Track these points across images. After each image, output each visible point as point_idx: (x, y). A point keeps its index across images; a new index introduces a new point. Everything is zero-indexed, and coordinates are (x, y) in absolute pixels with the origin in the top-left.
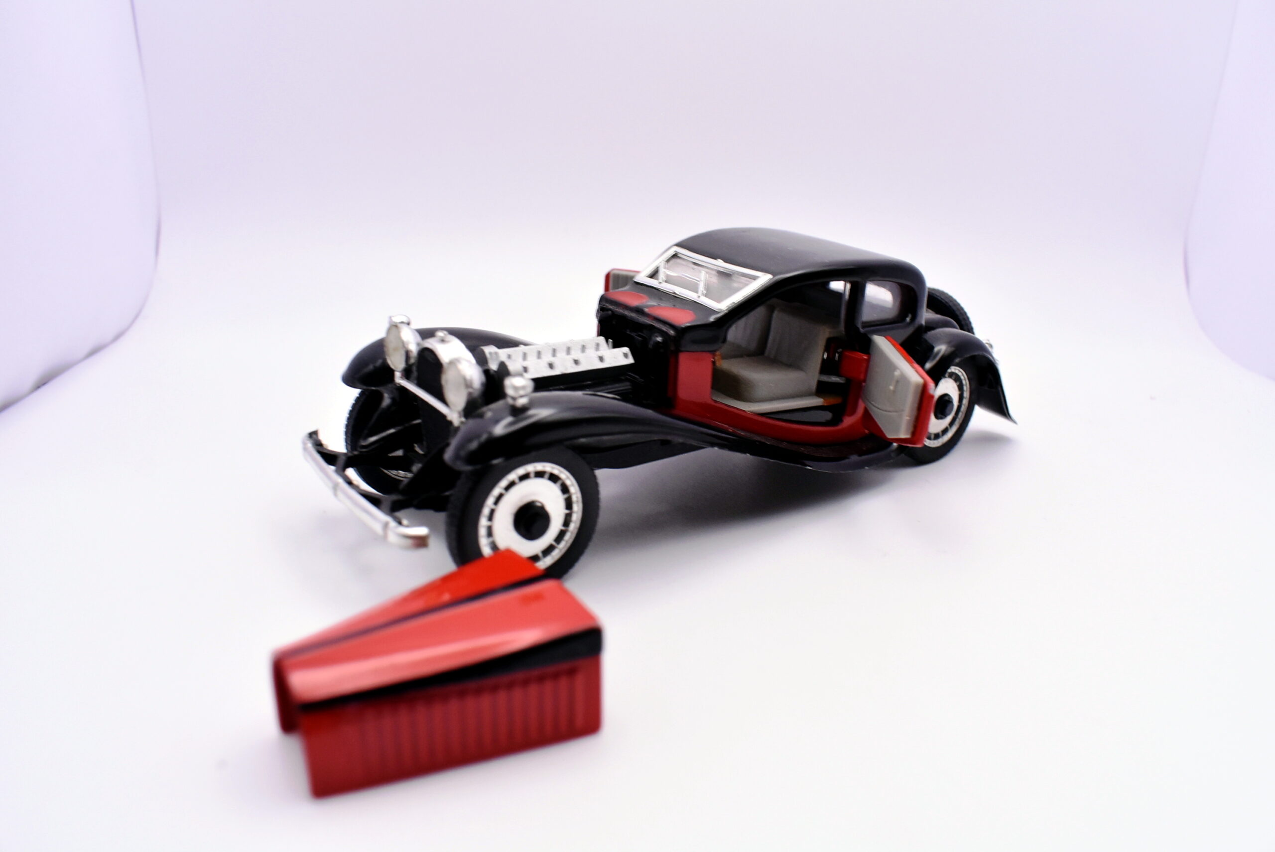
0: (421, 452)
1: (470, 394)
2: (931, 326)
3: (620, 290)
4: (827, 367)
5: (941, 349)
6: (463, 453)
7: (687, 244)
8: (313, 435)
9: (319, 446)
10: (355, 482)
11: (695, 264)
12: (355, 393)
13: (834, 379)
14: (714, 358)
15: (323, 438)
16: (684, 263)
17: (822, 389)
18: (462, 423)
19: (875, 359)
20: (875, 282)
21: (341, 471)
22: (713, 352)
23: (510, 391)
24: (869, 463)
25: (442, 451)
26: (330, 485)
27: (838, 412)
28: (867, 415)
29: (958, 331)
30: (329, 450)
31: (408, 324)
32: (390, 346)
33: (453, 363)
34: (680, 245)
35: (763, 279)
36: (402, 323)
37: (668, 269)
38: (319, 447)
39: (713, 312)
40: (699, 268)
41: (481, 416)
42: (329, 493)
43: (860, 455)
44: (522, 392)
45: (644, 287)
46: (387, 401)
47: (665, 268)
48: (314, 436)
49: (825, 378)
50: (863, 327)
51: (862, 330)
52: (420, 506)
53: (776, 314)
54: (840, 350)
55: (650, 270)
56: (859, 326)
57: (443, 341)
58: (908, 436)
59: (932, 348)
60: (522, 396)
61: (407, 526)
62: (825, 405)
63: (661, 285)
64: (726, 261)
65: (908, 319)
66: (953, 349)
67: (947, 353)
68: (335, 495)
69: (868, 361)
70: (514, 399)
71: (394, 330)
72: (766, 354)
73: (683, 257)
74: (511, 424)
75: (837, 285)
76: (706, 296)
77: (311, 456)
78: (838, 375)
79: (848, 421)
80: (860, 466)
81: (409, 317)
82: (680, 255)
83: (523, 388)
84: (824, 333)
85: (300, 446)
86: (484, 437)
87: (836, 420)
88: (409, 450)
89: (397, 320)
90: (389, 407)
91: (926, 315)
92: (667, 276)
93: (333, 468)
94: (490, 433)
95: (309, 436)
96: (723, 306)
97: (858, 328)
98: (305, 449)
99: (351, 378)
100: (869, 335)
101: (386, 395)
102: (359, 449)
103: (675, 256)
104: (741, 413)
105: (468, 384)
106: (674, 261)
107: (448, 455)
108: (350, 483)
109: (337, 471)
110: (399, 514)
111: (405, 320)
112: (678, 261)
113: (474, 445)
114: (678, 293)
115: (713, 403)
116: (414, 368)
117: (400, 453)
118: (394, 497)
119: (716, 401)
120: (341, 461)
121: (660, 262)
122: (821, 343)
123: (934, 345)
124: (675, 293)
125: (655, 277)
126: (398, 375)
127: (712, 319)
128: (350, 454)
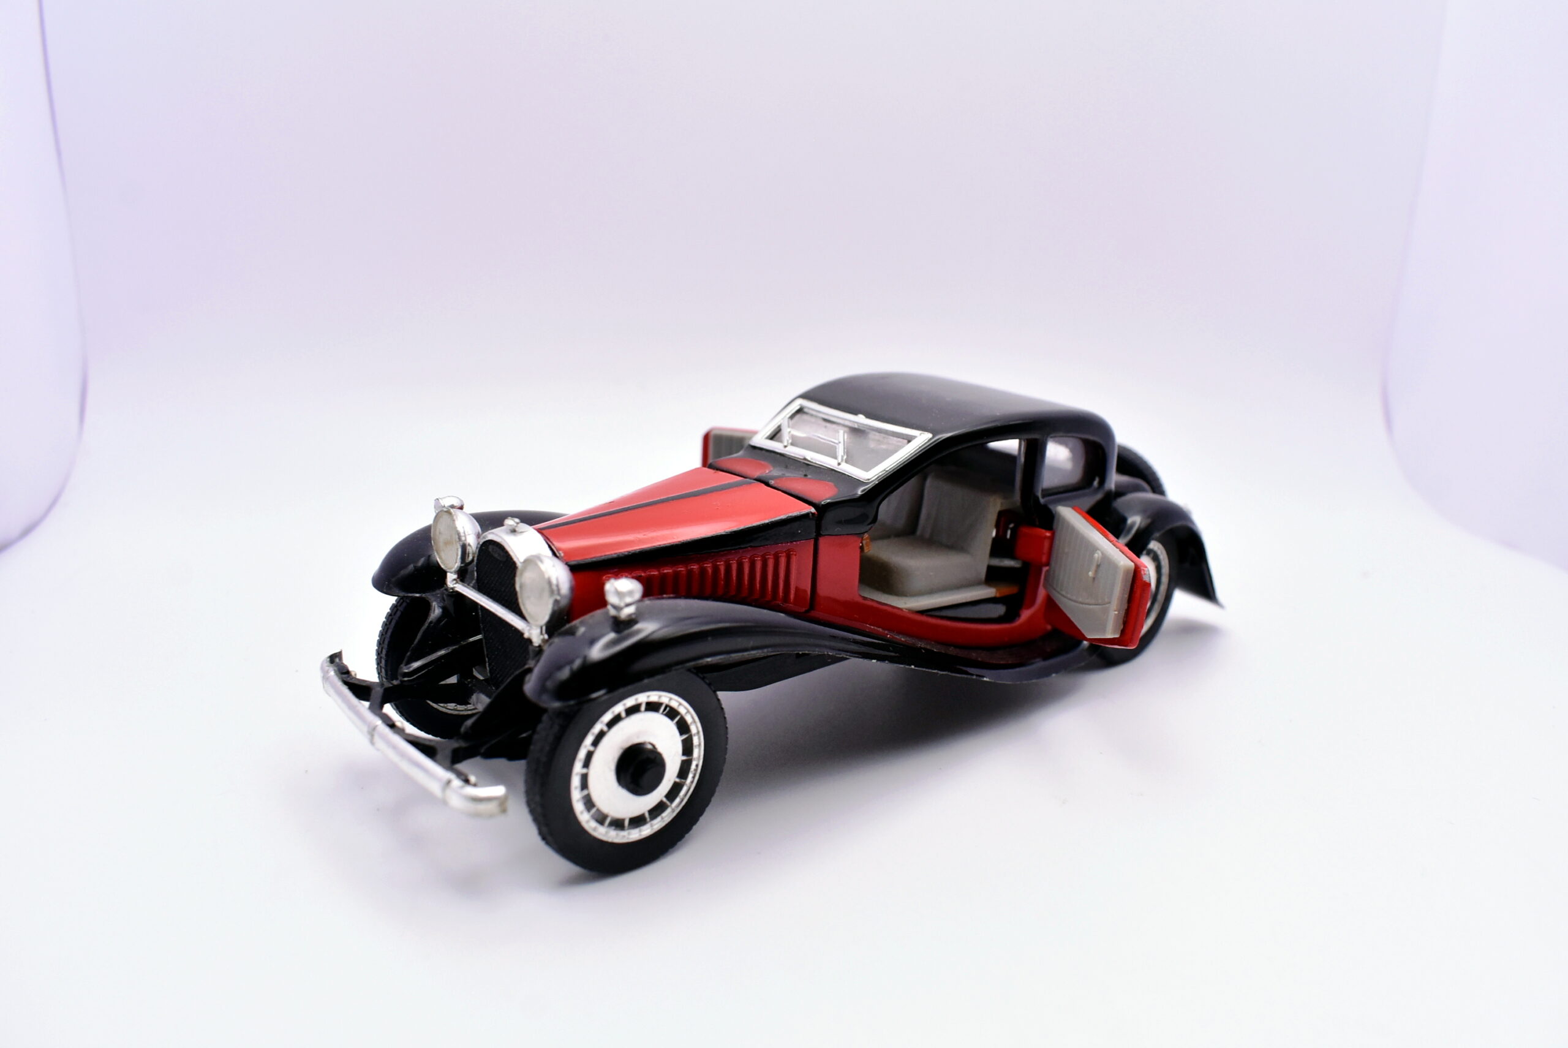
0: (481, 678)
1: (556, 602)
2: (1120, 493)
3: (735, 455)
4: (999, 548)
5: (1136, 520)
6: (549, 684)
7: (813, 395)
8: (335, 658)
9: (344, 674)
10: (398, 724)
11: (825, 420)
12: (392, 600)
13: (1008, 563)
14: (862, 543)
15: (348, 661)
16: (813, 420)
17: (993, 576)
18: (545, 641)
19: (1061, 537)
20: (1057, 439)
21: (377, 709)
22: (860, 535)
23: (612, 598)
24: (1057, 670)
25: (520, 680)
26: (365, 729)
27: (1013, 605)
28: (1051, 605)
29: (1150, 496)
30: (359, 680)
31: (461, 508)
32: (440, 537)
33: (529, 561)
34: (806, 396)
35: (921, 439)
36: (453, 507)
37: (793, 428)
38: (344, 676)
39: (859, 483)
40: (834, 426)
41: (572, 632)
42: (363, 740)
43: (1045, 659)
44: (628, 600)
45: (764, 452)
46: (436, 612)
47: (789, 427)
48: (337, 660)
49: (997, 562)
50: (1044, 496)
51: (1042, 501)
52: (489, 755)
53: (929, 482)
54: (1011, 526)
55: (770, 429)
56: (1039, 494)
57: (514, 531)
58: (1117, 636)
59: (1124, 520)
60: (628, 605)
61: (475, 785)
62: (998, 595)
63: (787, 448)
64: (869, 416)
65: (1096, 483)
66: (1149, 521)
67: (1143, 525)
68: (372, 742)
69: (1052, 539)
70: (617, 608)
71: (445, 518)
72: (919, 532)
73: (814, 413)
74: (614, 643)
75: (1011, 445)
76: (847, 462)
77: (333, 686)
78: (1012, 557)
79: (1026, 614)
80: (1046, 673)
81: (463, 499)
82: (806, 410)
83: (630, 593)
84: (994, 505)
85: (319, 675)
86: (577, 663)
87: (1011, 615)
88: (465, 674)
89: (447, 503)
90: (439, 619)
91: (1115, 479)
92: (793, 437)
93: (367, 704)
94: (585, 657)
95: (329, 659)
96: (870, 474)
97: (1038, 498)
98: (325, 678)
99: (384, 581)
100: (1051, 507)
101: (434, 604)
102: (400, 678)
103: (800, 411)
104: (895, 611)
105: (552, 588)
106: (798, 416)
107: (530, 686)
108: (392, 726)
109: (371, 708)
110: (461, 767)
111: (457, 503)
112: (805, 417)
113: (565, 674)
114: (809, 459)
115: (861, 600)
116: (473, 567)
117: (453, 680)
118: (455, 744)
119: (865, 598)
120: (378, 693)
121: (782, 419)
122: (992, 516)
123: (1126, 515)
124: (805, 459)
125: (775, 439)
126: (451, 577)
127: (860, 492)
128: (387, 685)
